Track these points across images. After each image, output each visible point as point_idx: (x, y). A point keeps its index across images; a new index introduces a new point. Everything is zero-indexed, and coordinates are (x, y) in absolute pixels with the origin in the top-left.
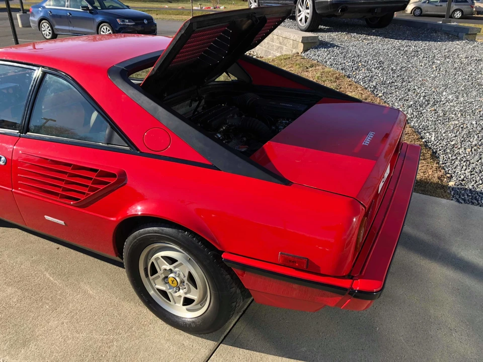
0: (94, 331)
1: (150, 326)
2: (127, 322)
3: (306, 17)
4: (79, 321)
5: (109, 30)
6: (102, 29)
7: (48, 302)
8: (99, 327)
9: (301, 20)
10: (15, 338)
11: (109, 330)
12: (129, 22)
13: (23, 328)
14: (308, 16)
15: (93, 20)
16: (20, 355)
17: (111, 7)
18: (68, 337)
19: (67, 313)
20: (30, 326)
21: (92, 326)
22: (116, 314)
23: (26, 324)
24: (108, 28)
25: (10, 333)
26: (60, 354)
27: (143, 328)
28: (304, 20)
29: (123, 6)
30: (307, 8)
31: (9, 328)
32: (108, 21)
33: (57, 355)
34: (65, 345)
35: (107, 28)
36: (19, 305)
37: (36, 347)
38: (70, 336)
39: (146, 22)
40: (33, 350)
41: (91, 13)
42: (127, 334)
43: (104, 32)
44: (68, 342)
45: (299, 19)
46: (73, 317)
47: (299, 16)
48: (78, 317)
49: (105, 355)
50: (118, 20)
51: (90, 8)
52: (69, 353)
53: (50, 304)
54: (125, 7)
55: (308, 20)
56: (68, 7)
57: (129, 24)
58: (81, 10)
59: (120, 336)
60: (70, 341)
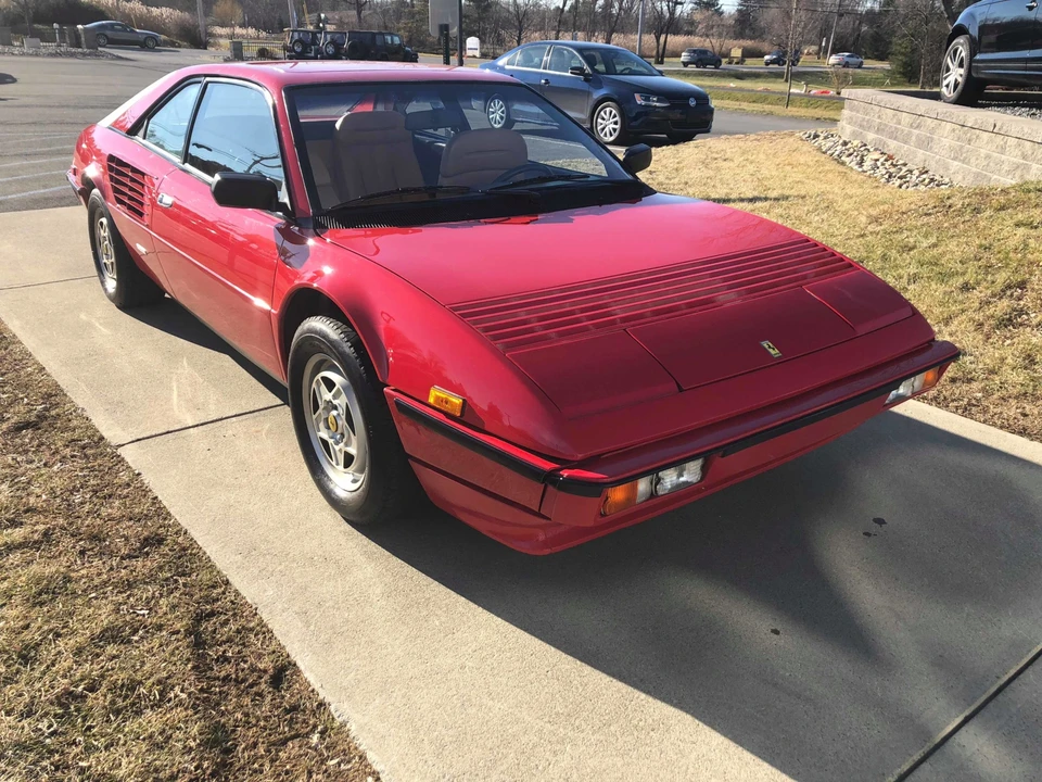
0: (525, 706)
1: (652, 733)
2: (600, 708)
3: (956, 80)
4: (496, 672)
5: (615, 116)
6: (602, 113)
7: (439, 612)
8: (537, 700)
9: (947, 86)
10: (367, 669)
11: (557, 714)
12: (657, 102)
13: (385, 651)
14: (960, 80)
15: (589, 94)
16: (371, 708)
17: (627, 72)
18: (470, 700)
19: (473, 647)
20: (398, 652)
21: (522, 693)
22: (575, 682)
23: (392, 647)
24: (614, 112)
25: (359, 654)
26: (451, 732)
27: (636, 733)
28: (952, 85)
29: (650, 70)
30: (961, 65)
31: (359, 645)
32: (616, 97)
33: (444, 732)
34: (463, 716)
35: (611, 112)
36: (384, 603)
37: (404, 701)
38: (474, 700)
39: (692, 103)
40: (397, 704)
41: (586, 80)
42: (597, 736)
43: (603, 119)
44: (469, 711)
45: (945, 83)
46: (483, 660)
47: (946, 78)
48: (495, 665)
49: (544, 769)
50: (637, 96)
51: (588, 70)
52: (469, 737)
53: (443, 619)
54: (655, 72)
55: (960, 87)
56: (545, 68)
57: (657, 104)
58: (569, 74)
59: (582, 735)
60: (474, 710)
